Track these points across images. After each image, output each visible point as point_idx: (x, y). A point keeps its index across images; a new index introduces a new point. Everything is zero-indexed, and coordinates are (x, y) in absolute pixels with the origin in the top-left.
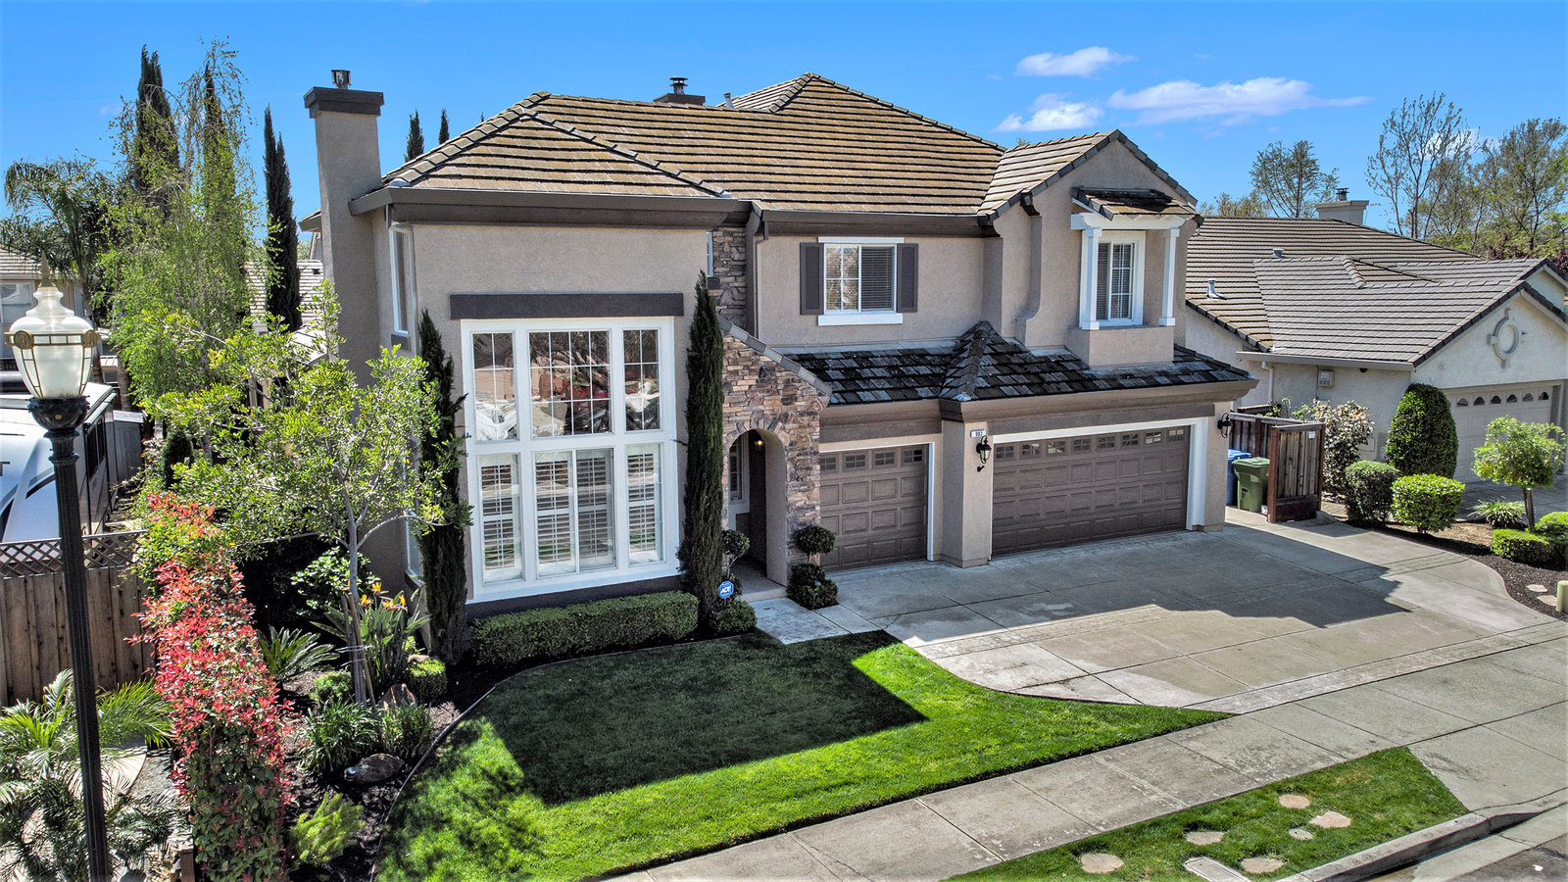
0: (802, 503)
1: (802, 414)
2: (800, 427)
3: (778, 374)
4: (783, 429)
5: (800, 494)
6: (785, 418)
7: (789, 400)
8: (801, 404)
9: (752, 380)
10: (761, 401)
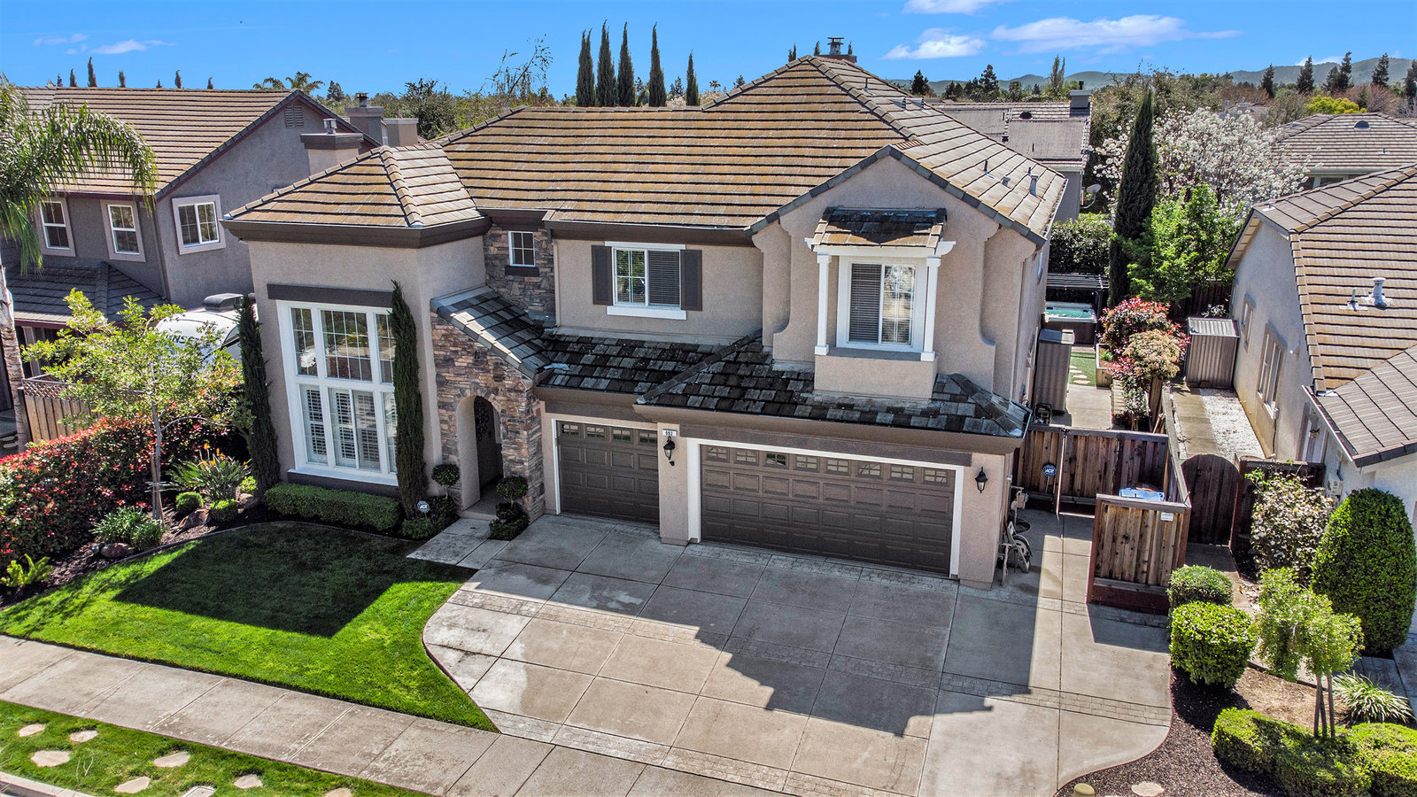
0: (513, 457)
1: (510, 390)
2: (508, 400)
3: (488, 358)
4: (494, 399)
5: (511, 450)
6: (496, 391)
7: (499, 378)
8: (508, 383)
9: (470, 360)
10: (477, 375)
